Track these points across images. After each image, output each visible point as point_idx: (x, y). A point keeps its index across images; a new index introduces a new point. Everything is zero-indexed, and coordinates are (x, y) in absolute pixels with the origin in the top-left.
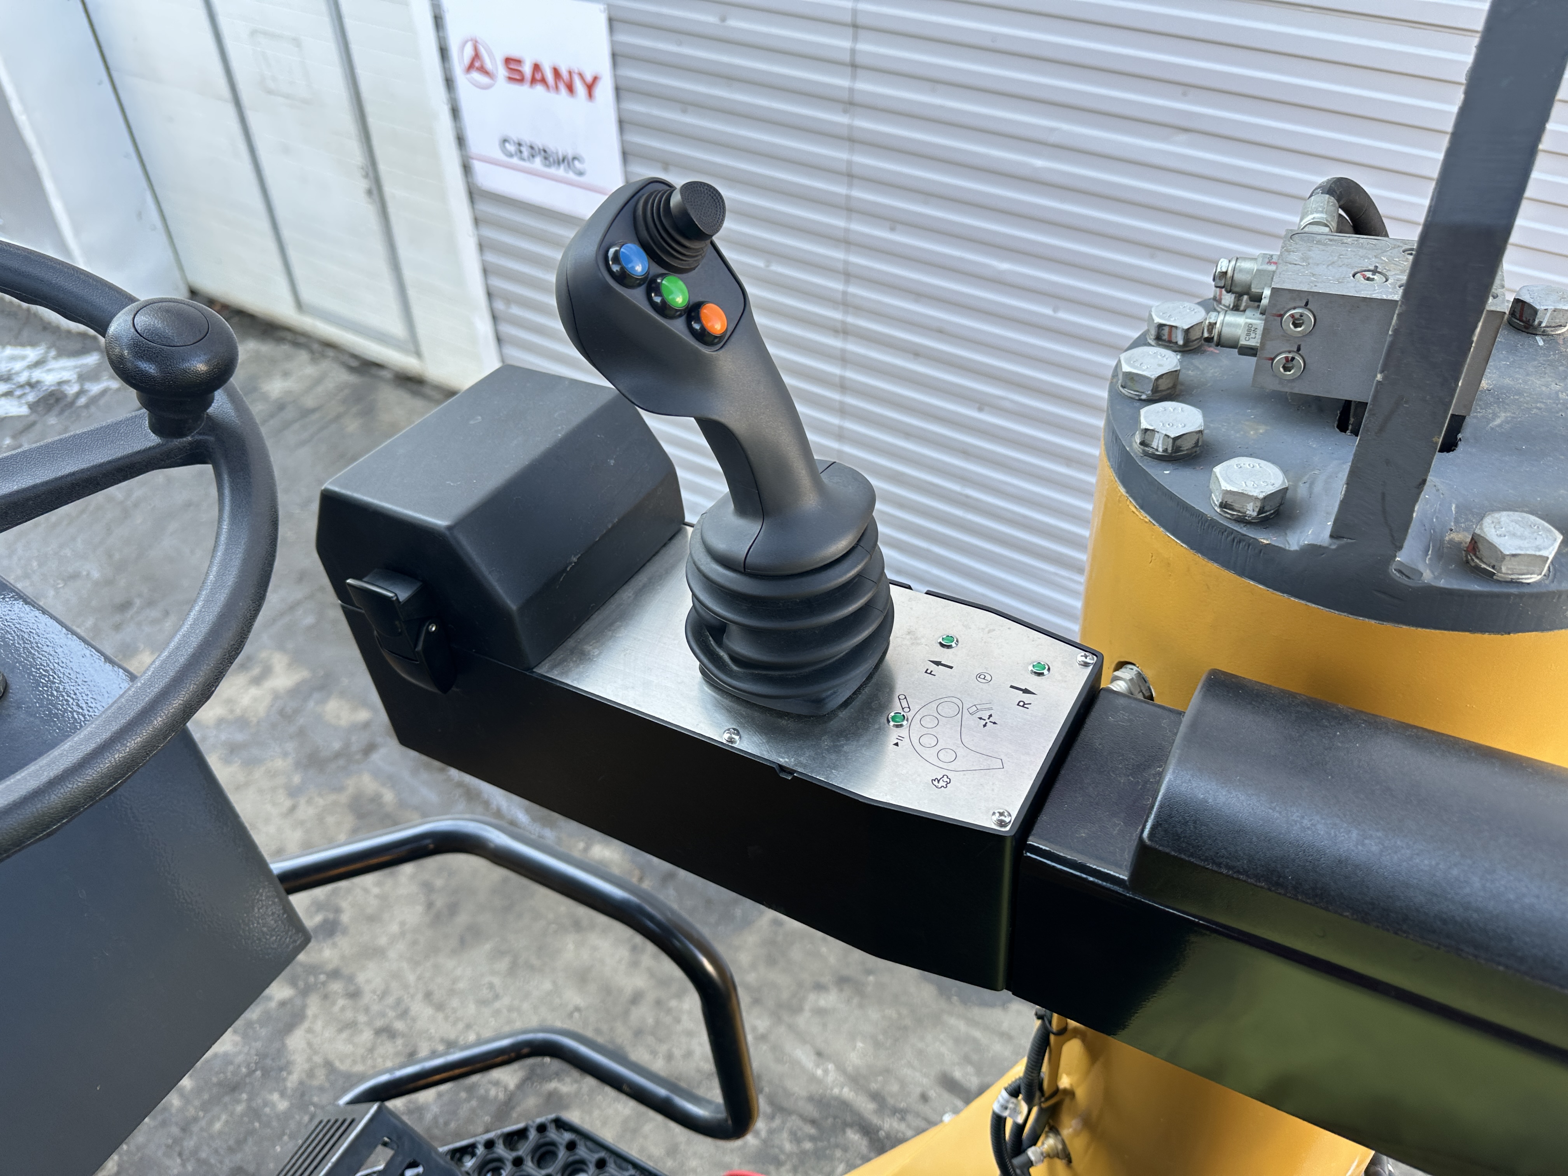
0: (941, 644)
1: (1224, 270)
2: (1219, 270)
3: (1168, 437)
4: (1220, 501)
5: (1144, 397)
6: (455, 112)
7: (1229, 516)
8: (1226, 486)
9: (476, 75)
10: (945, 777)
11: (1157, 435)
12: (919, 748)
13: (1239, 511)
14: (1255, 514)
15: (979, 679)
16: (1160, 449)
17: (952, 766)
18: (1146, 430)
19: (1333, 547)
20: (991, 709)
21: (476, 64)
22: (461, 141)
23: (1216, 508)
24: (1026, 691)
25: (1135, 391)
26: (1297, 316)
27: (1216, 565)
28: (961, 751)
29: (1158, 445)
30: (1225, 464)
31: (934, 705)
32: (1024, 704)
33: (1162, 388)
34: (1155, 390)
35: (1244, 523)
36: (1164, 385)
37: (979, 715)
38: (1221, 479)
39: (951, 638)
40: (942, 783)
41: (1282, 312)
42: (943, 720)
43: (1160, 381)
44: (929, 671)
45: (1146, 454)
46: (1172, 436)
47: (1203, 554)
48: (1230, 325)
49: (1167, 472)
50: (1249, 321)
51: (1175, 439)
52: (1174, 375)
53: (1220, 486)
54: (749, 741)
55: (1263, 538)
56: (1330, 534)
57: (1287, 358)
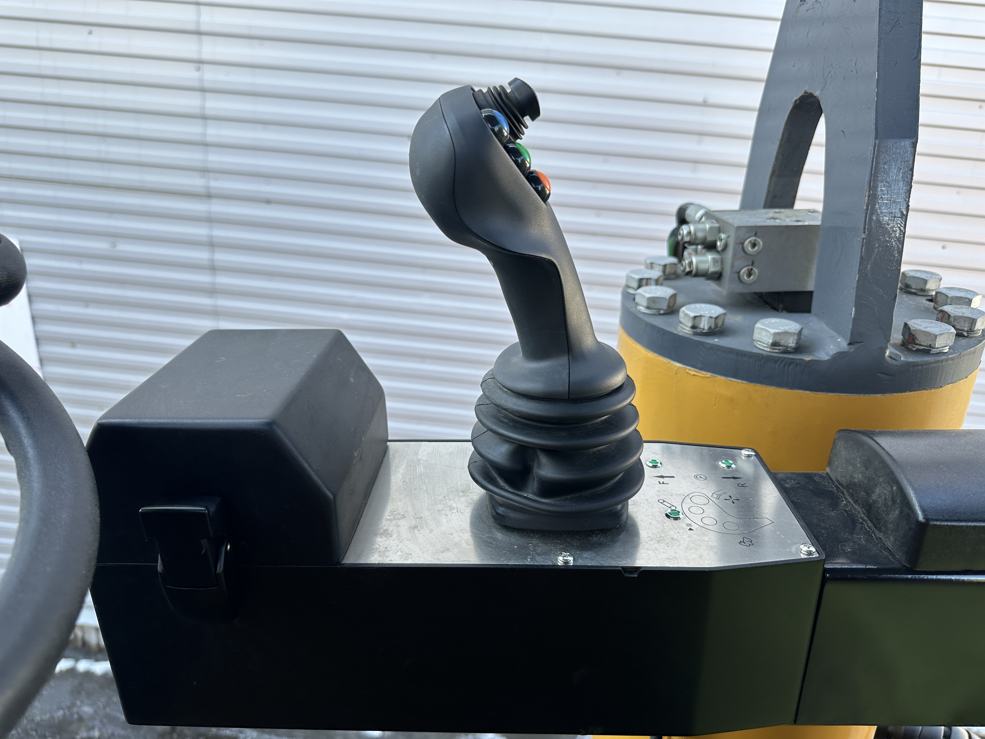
0: (651, 466)
3: (712, 318)
4: (771, 341)
5: (662, 312)
7: (777, 351)
8: (773, 331)
10: (745, 538)
11: (703, 319)
12: (708, 527)
14: (794, 345)
15: (699, 479)
16: (707, 329)
17: (741, 531)
18: (695, 317)
19: (852, 350)
20: (726, 493)
23: (766, 349)
24: (735, 478)
25: (656, 309)
26: (753, 242)
27: (772, 387)
28: (737, 521)
29: (704, 325)
30: (759, 322)
31: (689, 500)
32: (742, 485)
34: (669, 306)
36: (672, 303)
37: (723, 498)
38: (767, 328)
39: (654, 462)
40: (748, 543)
41: (742, 241)
42: (704, 507)
44: (662, 483)
48: (702, 262)
49: (718, 340)
50: (713, 257)
52: (675, 296)
53: (768, 331)
54: (582, 558)
55: (806, 358)
56: (848, 342)
57: (748, 269)
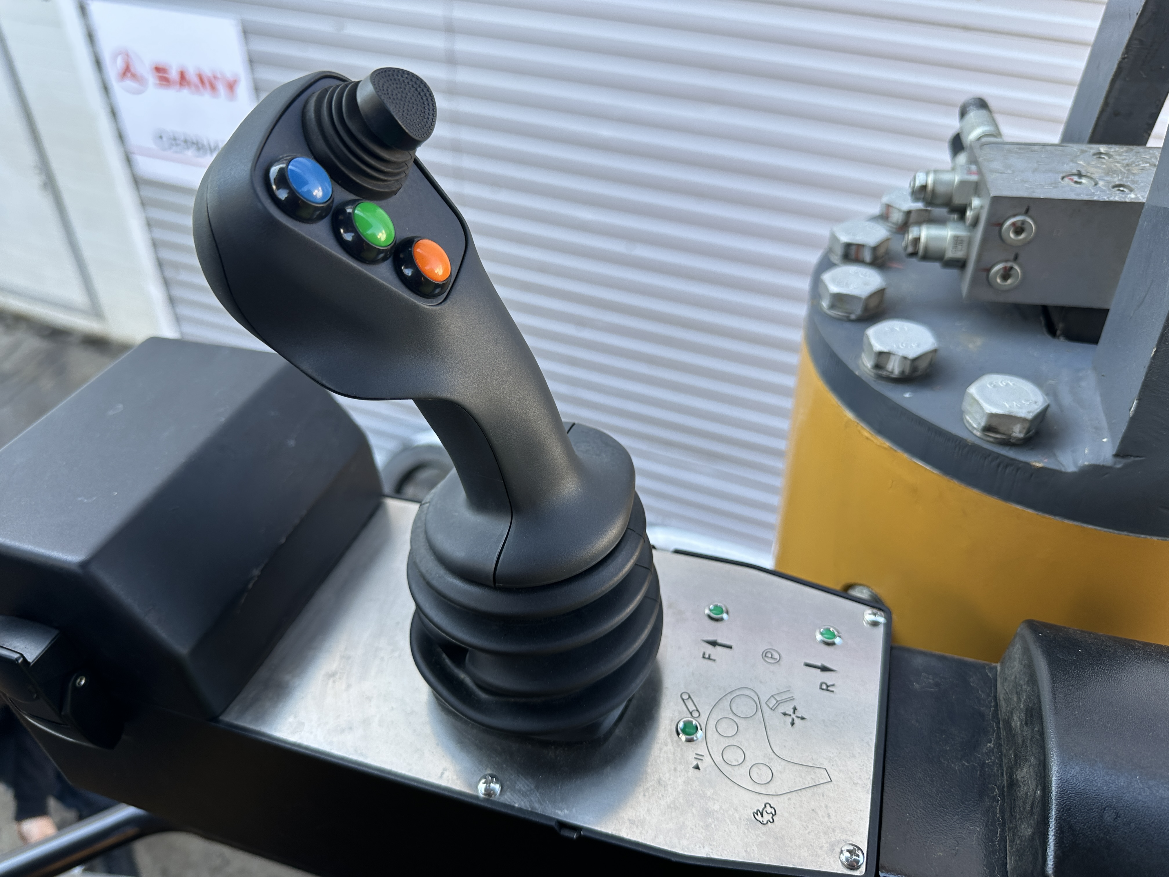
0: (710, 617)
1: (923, 183)
2: (917, 184)
3: (906, 358)
4: (982, 424)
6: (114, 113)
7: (991, 440)
8: (986, 408)
9: (129, 83)
10: (768, 806)
11: (893, 358)
12: (725, 768)
13: (1004, 434)
14: (1022, 435)
15: (766, 659)
16: (896, 371)
17: (772, 789)
18: (880, 353)
19: (1119, 466)
20: (792, 699)
21: (127, 72)
22: (121, 137)
23: (975, 432)
24: (824, 669)
25: (844, 312)
26: (1019, 224)
27: (975, 490)
28: (777, 766)
29: (894, 367)
30: (978, 383)
31: (726, 703)
32: (828, 686)
33: (875, 307)
34: (866, 309)
35: (1010, 445)
36: (872, 304)
37: (782, 709)
38: (981, 402)
39: (719, 609)
40: (767, 817)
41: (1001, 221)
42: (742, 723)
44: (707, 656)
45: (879, 376)
46: (909, 357)
47: (959, 480)
48: (936, 239)
49: (908, 395)
51: (912, 360)
52: (880, 293)
53: (981, 408)
54: (513, 789)
55: (1035, 461)
56: (1114, 453)
57: (1005, 268)
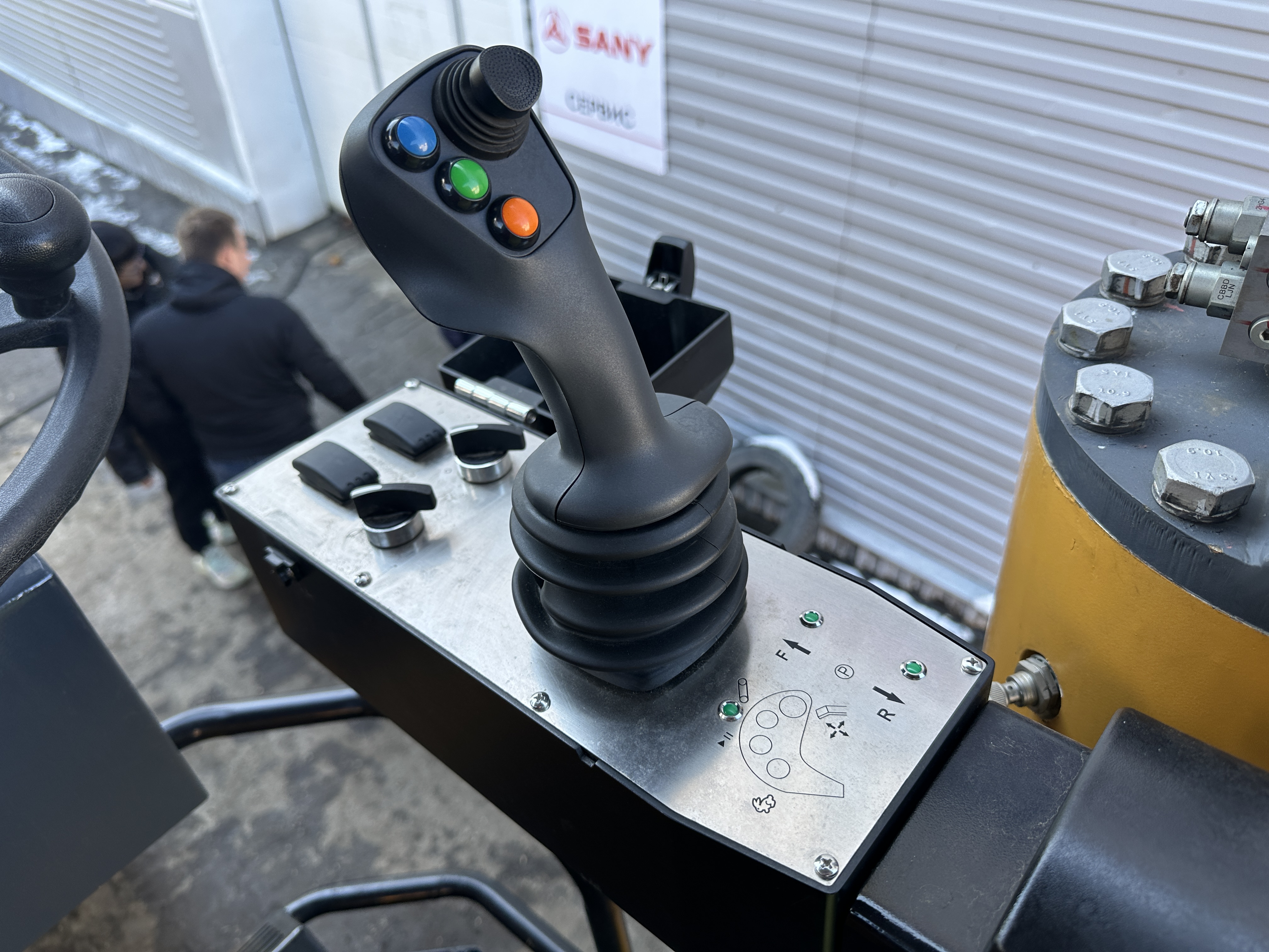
0: (802, 621)
1: (1200, 213)
2: (1193, 213)
3: (1107, 405)
4: (1163, 492)
5: (1086, 355)
7: (1173, 512)
8: (1172, 475)
9: (554, 42)
10: (770, 798)
11: (1094, 401)
12: (747, 753)
13: (1186, 508)
14: (1207, 513)
15: (838, 673)
16: (1097, 419)
17: (781, 784)
18: (1082, 395)
20: (845, 714)
21: (553, 31)
23: (1157, 500)
24: (892, 697)
25: (1076, 347)
27: (1149, 566)
28: (798, 766)
29: (1094, 414)
30: (1174, 447)
31: (778, 699)
32: (887, 714)
33: (1107, 347)
34: (1100, 348)
35: (1191, 522)
36: (1110, 344)
37: (828, 720)
38: (1167, 465)
39: (815, 615)
40: (764, 806)
42: (783, 720)
43: (1107, 338)
44: (781, 654)
45: (1079, 423)
46: (1113, 405)
47: (1135, 551)
48: (1200, 279)
49: (1103, 447)
50: (1225, 276)
51: (1116, 409)
52: (1124, 332)
53: (1165, 473)
54: (558, 710)
55: (1215, 546)
57: (1268, 324)
